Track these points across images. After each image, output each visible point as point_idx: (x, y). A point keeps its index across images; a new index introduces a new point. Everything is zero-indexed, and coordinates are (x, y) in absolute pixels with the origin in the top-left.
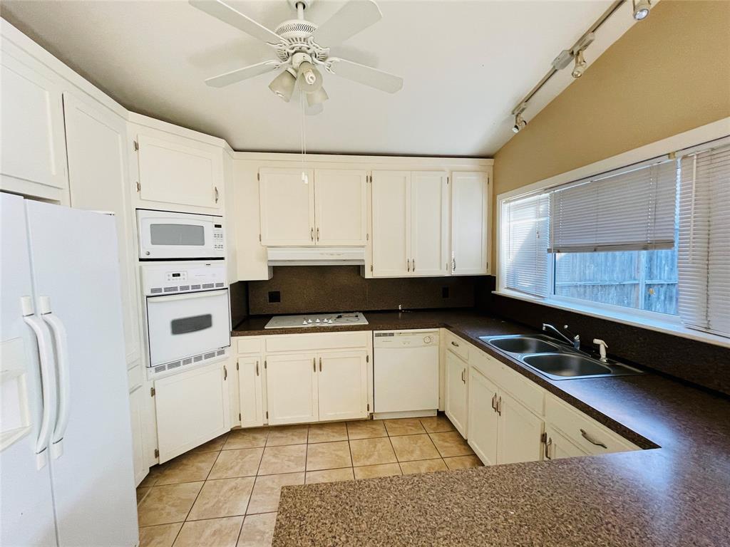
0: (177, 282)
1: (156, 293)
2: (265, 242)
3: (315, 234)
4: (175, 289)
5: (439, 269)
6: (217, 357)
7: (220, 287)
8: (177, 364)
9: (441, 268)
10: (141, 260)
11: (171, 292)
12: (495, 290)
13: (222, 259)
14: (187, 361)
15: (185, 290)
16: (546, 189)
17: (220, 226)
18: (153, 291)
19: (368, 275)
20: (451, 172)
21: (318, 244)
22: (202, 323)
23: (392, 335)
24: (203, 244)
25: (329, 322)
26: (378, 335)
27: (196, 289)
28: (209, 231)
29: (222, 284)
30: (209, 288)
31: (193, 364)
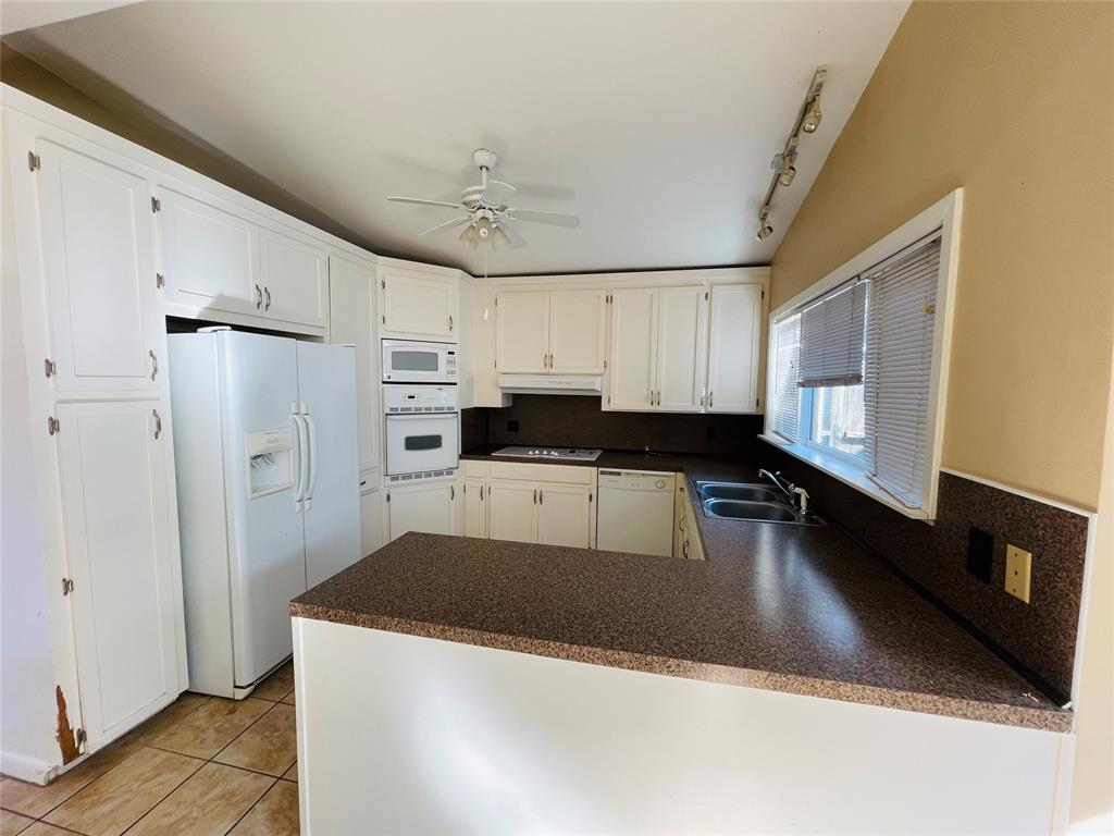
0: (412, 404)
1: (394, 412)
2: (500, 369)
3: (549, 360)
4: (410, 409)
5: (690, 404)
6: (445, 477)
7: (450, 411)
8: (410, 477)
9: (693, 403)
10: (384, 382)
11: (406, 412)
12: (762, 433)
13: (455, 384)
14: (418, 476)
15: (418, 412)
16: (798, 308)
17: (453, 353)
18: (392, 409)
19: (605, 407)
20: (711, 286)
21: (551, 371)
22: (433, 442)
23: (619, 474)
24: (437, 370)
25: (555, 454)
26: (603, 473)
27: (428, 411)
28: (443, 357)
29: (453, 408)
30: (439, 411)
31: (423, 479)
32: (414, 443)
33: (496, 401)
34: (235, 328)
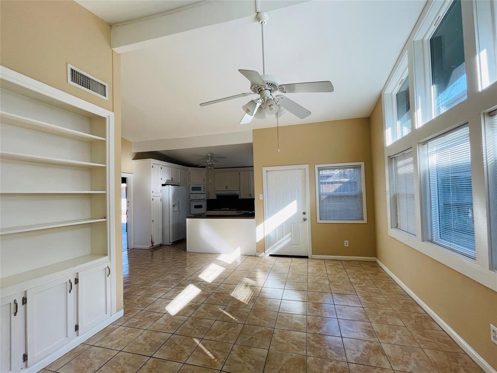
1: (192, 200)
3: (227, 187)
7: (205, 200)
10: (190, 194)
13: (205, 194)
15: (197, 200)
17: (205, 187)
19: (239, 198)
21: (227, 190)
22: (200, 207)
24: (201, 191)
25: (228, 209)
28: (202, 188)
30: (202, 200)
32: (196, 207)
33: (215, 197)
34: (172, 185)
